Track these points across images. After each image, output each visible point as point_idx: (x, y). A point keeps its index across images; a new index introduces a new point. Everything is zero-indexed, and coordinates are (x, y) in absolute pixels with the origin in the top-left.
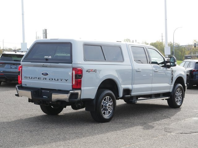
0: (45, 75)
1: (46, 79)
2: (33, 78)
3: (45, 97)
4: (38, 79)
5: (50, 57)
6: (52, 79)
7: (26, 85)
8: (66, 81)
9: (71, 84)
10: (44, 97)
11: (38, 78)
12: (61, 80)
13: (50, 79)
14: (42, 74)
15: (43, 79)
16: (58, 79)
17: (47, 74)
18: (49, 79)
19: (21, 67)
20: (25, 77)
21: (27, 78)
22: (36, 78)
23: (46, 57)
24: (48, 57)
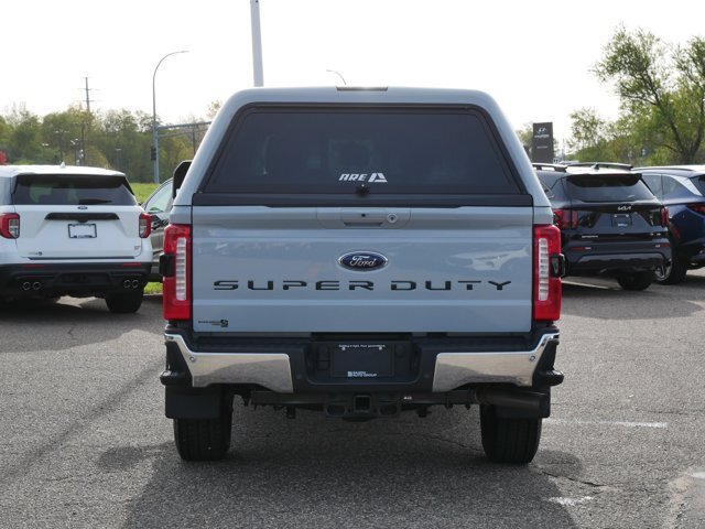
0: (366, 268)
1: (369, 285)
2: (278, 285)
3: (360, 374)
4: (319, 286)
5: (377, 178)
6: (413, 286)
7: (224, 323)
8: (500, 287)
9: (528, 303)
10: (350, 374)
11: (312, 285)
12: (470, 287)
13: (399, 286)
14: (347, 263)
15: (352, 288)
16: (448, 286)
17: (379, 263)
18: (394, 288)
19: (182, 235)
20: (217, 284)
21: (235, 287)
22: (304, 284)
23: (353, 177)
24: (362, 178)
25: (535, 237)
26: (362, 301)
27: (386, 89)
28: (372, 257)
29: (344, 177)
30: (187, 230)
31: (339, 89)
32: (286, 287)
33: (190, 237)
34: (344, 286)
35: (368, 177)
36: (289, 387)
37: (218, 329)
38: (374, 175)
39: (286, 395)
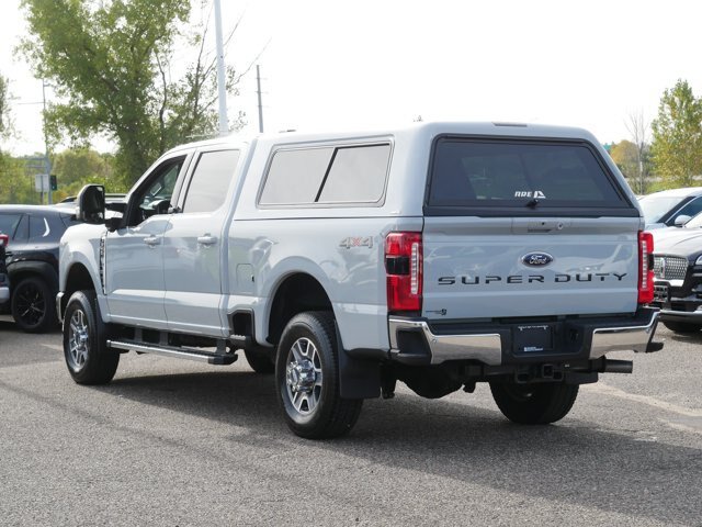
0: (540, 265)
1: (541, 279)
2: (482, 280)
3: (532, 349)
4: (509, 280)
5: (539, 195)
6: (569, 278)
7: (444, 312)
8: (620, 278)
9: (636, 290)
10: (526, 349)
11: (504, 279)
12: (602, 279)
13: (560, 278)
14: (527, 261)
15: (530, 281)
16: (590, 276)
17: (549, 261)
18: (557, 280)
19: (415, 240)
20: (440, 280)
21: (453, 282)
22: (499, 279)
23: (524, 194)
24: (529, 194)
25: (639, 240)
26: (536, 291)
27: (525, 126)
28: (544, 256)
29: (518, 194)
30: (418, 237)
31: (497, 125)
32: (487, 282)
33: (420, 241)
34: (525, 279)
35: (533, 194)
36: (500, 361)
37: (440, 317)
38: (536, 193)
39: (495, 367)
